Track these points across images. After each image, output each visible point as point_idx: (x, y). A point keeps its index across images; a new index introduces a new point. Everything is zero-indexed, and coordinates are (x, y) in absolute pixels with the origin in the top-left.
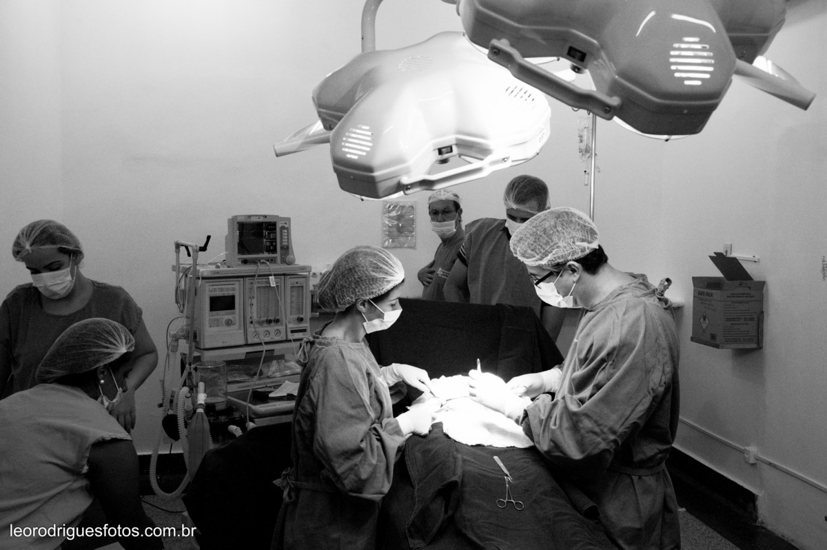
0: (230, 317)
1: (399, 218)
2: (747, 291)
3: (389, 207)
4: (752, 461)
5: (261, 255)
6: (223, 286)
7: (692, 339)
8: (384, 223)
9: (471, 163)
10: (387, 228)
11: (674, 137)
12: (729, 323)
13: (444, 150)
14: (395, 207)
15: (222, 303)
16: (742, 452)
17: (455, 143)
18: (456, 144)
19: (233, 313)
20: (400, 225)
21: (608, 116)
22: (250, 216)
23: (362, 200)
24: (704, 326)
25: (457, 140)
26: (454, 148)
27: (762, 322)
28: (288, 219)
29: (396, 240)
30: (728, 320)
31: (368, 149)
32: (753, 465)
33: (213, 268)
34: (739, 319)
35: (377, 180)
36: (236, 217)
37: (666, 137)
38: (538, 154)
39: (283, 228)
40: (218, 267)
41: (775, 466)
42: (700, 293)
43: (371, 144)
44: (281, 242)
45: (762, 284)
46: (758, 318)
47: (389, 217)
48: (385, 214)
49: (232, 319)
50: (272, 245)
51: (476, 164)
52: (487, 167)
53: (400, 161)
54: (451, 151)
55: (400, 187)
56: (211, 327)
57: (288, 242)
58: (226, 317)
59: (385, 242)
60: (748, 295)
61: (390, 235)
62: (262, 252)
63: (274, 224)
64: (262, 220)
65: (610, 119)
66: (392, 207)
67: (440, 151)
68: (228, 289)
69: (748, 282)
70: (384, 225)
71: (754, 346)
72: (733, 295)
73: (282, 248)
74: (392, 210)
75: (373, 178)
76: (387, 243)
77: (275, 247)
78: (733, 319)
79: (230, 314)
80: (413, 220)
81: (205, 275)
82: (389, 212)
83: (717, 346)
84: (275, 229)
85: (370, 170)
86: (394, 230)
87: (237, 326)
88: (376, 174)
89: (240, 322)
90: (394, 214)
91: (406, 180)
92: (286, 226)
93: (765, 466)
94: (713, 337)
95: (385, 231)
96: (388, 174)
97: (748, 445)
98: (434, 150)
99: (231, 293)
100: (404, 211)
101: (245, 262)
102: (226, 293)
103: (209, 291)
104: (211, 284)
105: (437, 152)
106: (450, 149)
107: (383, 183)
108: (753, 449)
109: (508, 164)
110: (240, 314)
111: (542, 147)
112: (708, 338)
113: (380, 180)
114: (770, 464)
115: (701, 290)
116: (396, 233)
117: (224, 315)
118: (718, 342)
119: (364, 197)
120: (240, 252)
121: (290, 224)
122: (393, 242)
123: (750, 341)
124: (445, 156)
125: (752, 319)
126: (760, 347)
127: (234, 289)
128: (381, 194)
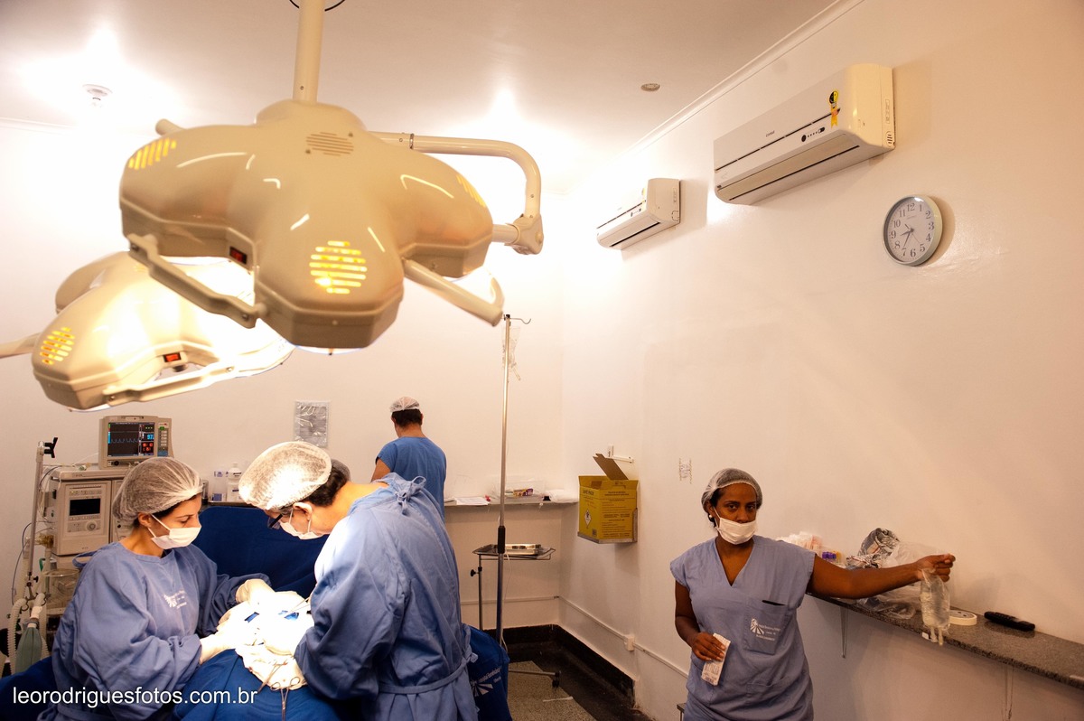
0: (94, 521)
1: (312, 419)
2: (621, 489)
3: (301, 408)
4: (630, 648)
5: (134, 457)
6: (88, 489)
7: (579, 534)
8: (296, 423)
10: (299, 428)
12: (607, 520)
13: (168, 357)
14: (308, 407)
15: (85, 507)
16: (623, 639)
17: (182, 349)
18: (184, 351)
19: (98, 517)
20: (312, 425)
22: (124, 417)
23: (71, 411)
24: (588, 522)
25: (185, 346)
26: (183, 355)
27: (637, 517)
28: (169, 420)
30: (606, 516)
31: (66, 354)
32: (632, 651)
33: (77, 470)
34: (616, 516)
35: (76, 389)
36: (107, 417)
39: (161, 429)
40: (82, 469)
41: (648, 653)
42: (585, 492)
43: (70, 349)
44: (160, 443)
45: (635, 483)
46: (633, 514)
47: (301, 418)
48: (296, 414)
49: (96, 523)
50: (148, 446)
52: (209, 377)
53: (103, 367)
54: (179, 358)
56: (70, 531)
57: (167, 443)
58: (89, 522)
60: (623, 493)
61: (301, 435)
62: (137, 453)
63: (153, 426)
64: (138, 420)
66: (304, 407)
67: (166, 359)
68: (92, 492)
69: (624, 481)
70: (296, 425)
71: (629, 540)
72: (610, 494)
73: (160, 449)
74: (304, 411)
75: (70, 387)
77: (152, 448)
78: (611, 516)
79: (94, 518)
80: (325, 420)
81: (66, 477)
82: (301, 413)
83: (597, 541)
84: (153, 430)
85: (66, 377)
86: (306, 430)
87: (101, 531)
88: (72, 382)
89: (105, 527)
90: (306, 414)
91: (111, 389)
92: (165, 427)
93: (640, 652)
94: (594, 532)
95: (296, 430)
96: (88, 382)
97: (628, 633)
98: (158, 357)
99: (95, 496)
100: (317, 411)
101: (116, 463)
102: (90, 496)
103: (69, 494)
104: (71, 487)
105: (162, 359)
106: (178, 356)
107: (84, 392)
108: (630, 637)
109: (232, 375)
110: (105, 519)
112: (590, 533)
113: (79, 389)
114: (644, 651)
115: (586, 489)
116: (307, 433)
117: (86, 519)
118: (598, 538)
119: (71, 408)
120: (110, 453)
121: (170, 426)
123: (627, 535)
124: (176, 363)
125: (628, 515)
126: (635, 541)
127: (100, 492)
128: (84, 404)
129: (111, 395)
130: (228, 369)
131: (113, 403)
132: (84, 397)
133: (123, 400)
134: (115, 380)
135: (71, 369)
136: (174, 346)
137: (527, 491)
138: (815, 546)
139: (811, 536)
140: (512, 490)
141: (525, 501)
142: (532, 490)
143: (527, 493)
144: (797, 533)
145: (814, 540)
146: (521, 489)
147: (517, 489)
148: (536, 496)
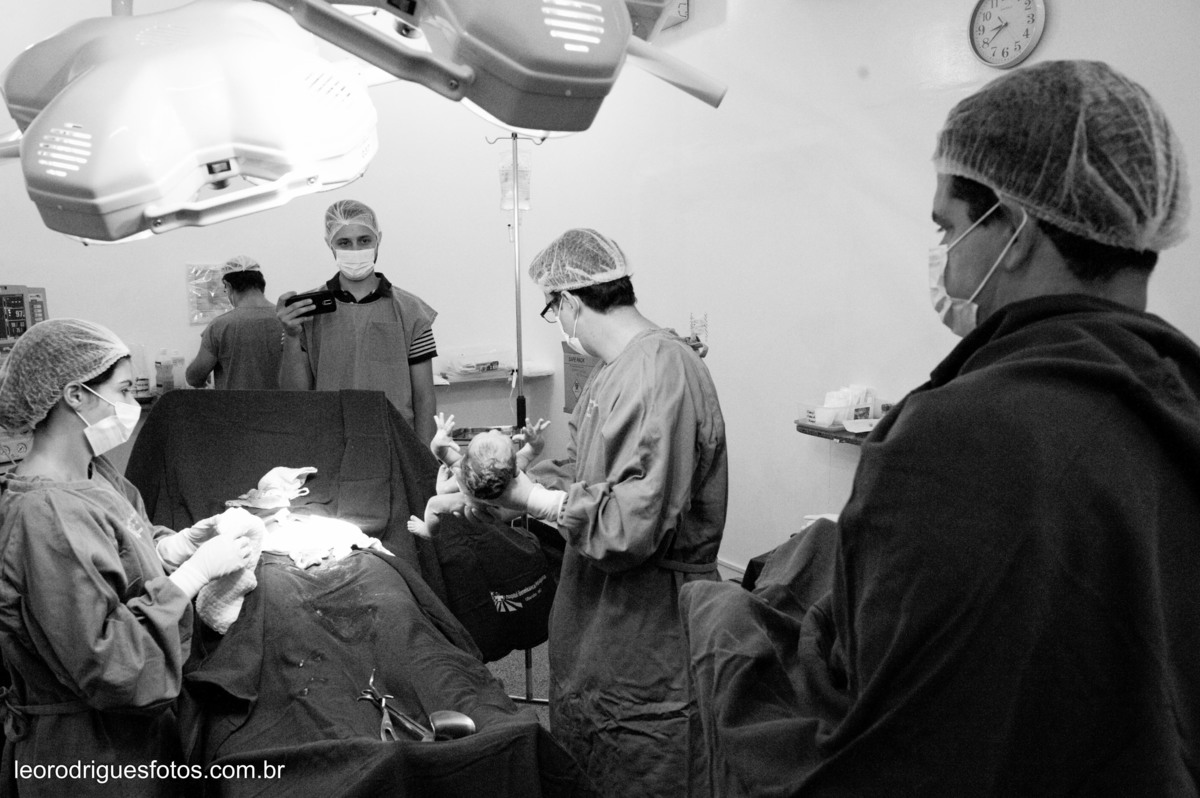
1: (210, 285)
3: (196, 272)
5: (2, 342)
7: (564, 409)
8: (191, 293)
9: (256, 185)
10: (195, 299)
11: (553, 134)
13: (215, 167)
14: (204, 272)
17: (233, 155)
18: (236, 158)
20: (213, 294)
21: (456, 94)
23: (86, 245)
25: (236, 150)
26: (233, 164)
28: (42, 290)
29: (207, 314)
31: (84, 161)
35: (104, 210)
37: (541, 133)
38: (362, 175)
39: (33, 302)
42: (571, 359)
43: (88, 153)
47: (197, 285)
48: (190, 280)
50: (19, 326)
51: (263, 187)
52: (285, 191)
53: (140, 180)
54: (229, 168)
55: (145, 223)
59: (193, 316)
61: (200, 307)
62: (5, 337)
63: (21, 298)
65: (458, 100)
66: (199, 272)
67: (211, 169)
70: (191, 295)
75: (96, 208)
76: (196, 318)
82: (196, 278)
84: (22, 304)
85: (90, 194)
86: (205, 301)
88: (99, 201)
90: (203, 280)
91: (152, 211)
92: (38, 299)
95: (192, 303)
96: (121, 200)
98: (201, 166)
105: (206, 169)
106: (226, 165)
107: (114, 216)
109: (317, 187)
111: (368, 166)
113: (109, 211)
116: (207, 305)
119: (87, 240)
121: (45, 298)
122: (204, 316)
124: (220, 176)
128: (113, 233)
129: (156, 219)
130: (309, 179)
131: (159, 229)
132: (114, 222)
133: (173, 225)
134: (156, 198)
135: (95, 182)
136: (222, 151)
137: (492, 364)
138: (870, 400)
139: (865, 388)
140: (474, 364)
141: (488, 376)
142: (497, 363)
143: (491, 367)
144: (848, 386)
145: (867, 393)
146: (484, 362)
147: (480, 362)
148: (502, 370)
